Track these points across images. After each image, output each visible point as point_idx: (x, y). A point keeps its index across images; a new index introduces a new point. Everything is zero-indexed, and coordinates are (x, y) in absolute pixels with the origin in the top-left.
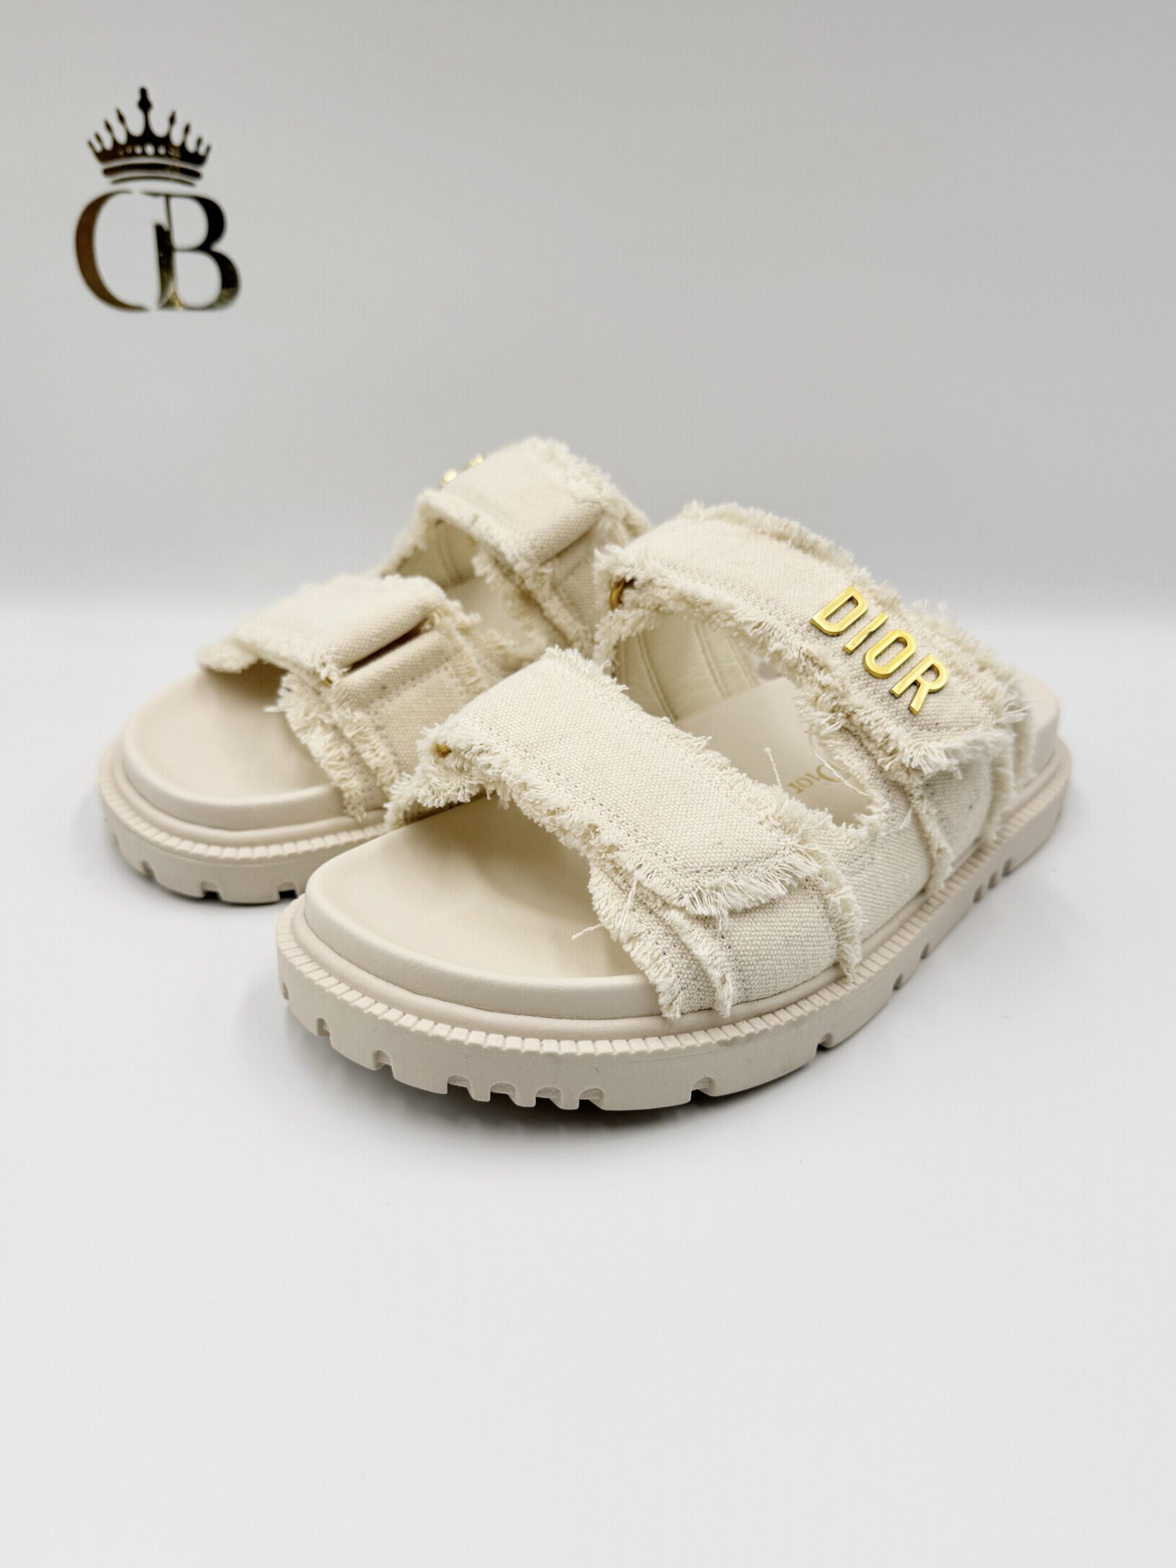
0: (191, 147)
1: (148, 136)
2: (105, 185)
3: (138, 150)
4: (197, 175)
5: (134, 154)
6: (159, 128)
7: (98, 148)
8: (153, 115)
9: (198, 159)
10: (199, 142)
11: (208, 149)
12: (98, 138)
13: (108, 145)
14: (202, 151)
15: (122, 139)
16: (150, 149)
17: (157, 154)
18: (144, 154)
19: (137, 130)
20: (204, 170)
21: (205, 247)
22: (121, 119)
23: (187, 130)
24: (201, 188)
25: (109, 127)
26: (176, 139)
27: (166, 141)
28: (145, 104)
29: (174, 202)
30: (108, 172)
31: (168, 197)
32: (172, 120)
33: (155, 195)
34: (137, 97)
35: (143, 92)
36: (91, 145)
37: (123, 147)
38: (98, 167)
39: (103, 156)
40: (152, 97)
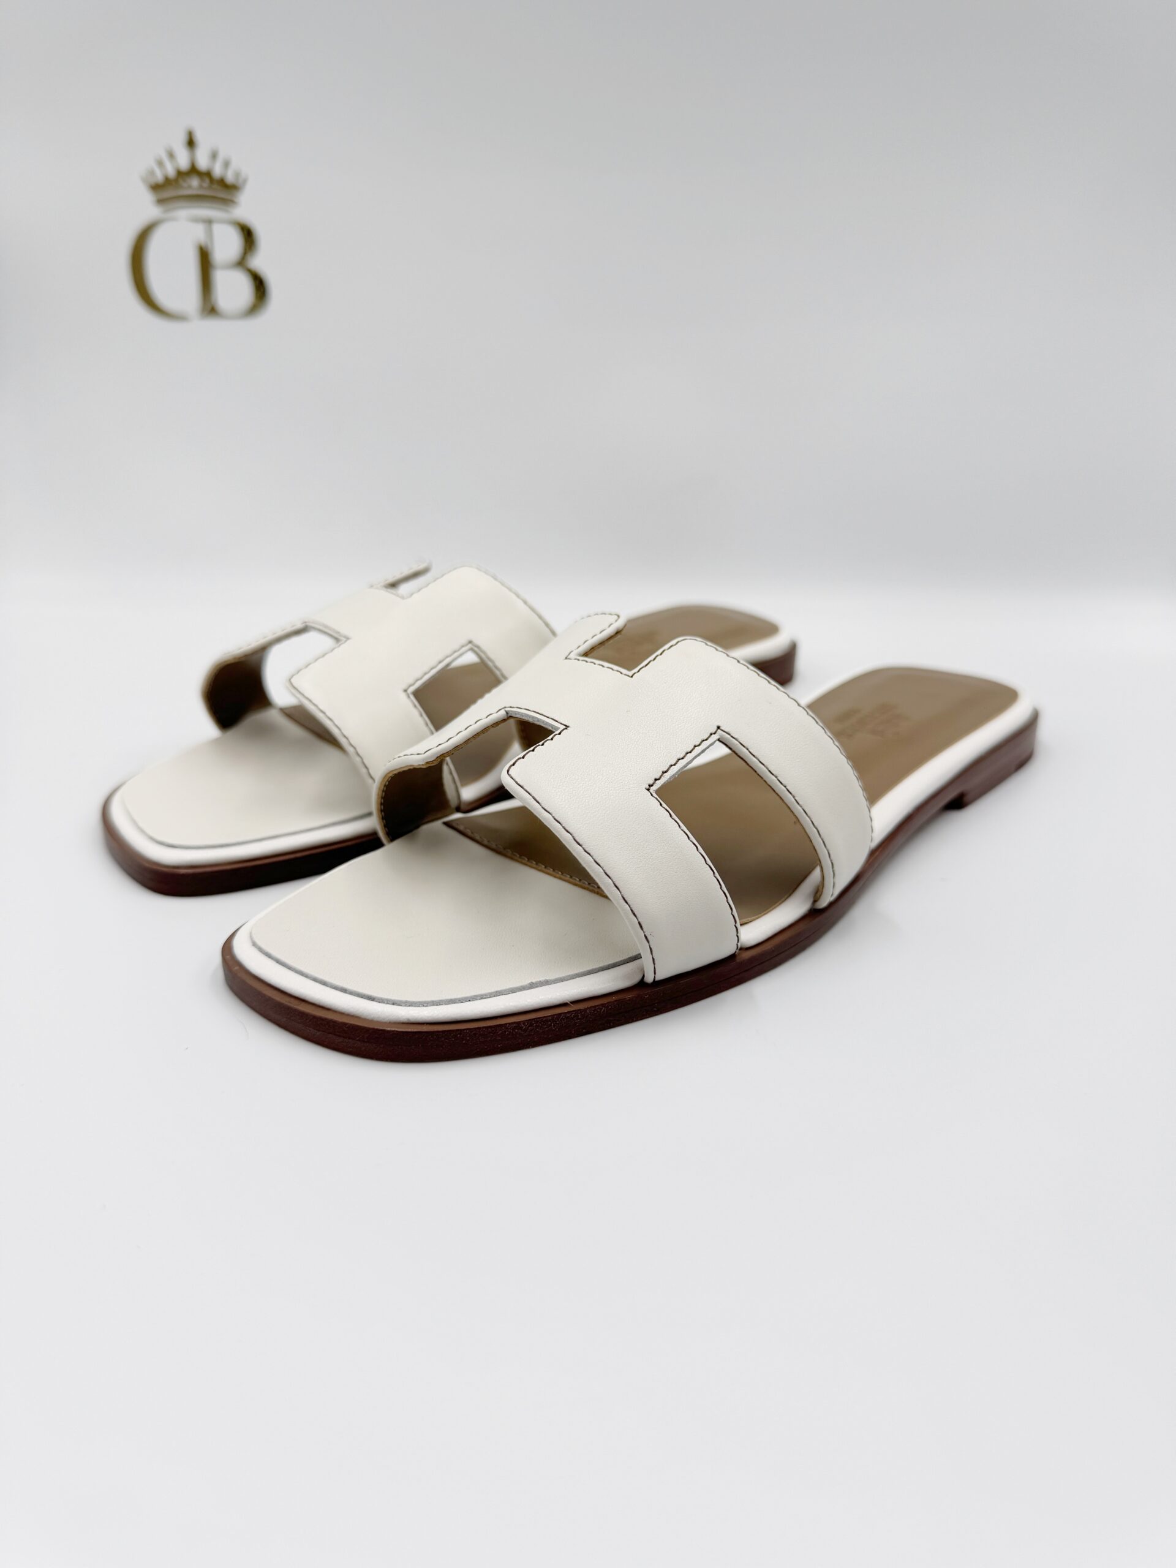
0: (230, 178)
1: (193, 170)
3: (185, 183)
4: (232, 202)
5: (181, 187)
6: (203, 163)
7: (153, 181)
8: (198, 152)
9: (234, 189)
11: (245, 181)
12: (152, 173)
13: (159, 177)
14: (239, 182)
15: (171, 173)
16: (195, 182)
17: (201, 187)
18: (190, 187)
21: (241, 263)
22: (171, 155)
23: (227, 164)
24: (237, 213)
25: (160, 163)
26: (217, 171)
27: (207, 175)
28: (191, 143)
29: (214, 226)
30: (161, 202)
32: (214, 156)
33: (199, 220)
34: (185, 137)
35: (190, 133)
36: (144, 180)
37: (173, 180)
38: (151, 198)
39: (156, 188)
40: (199, 137)
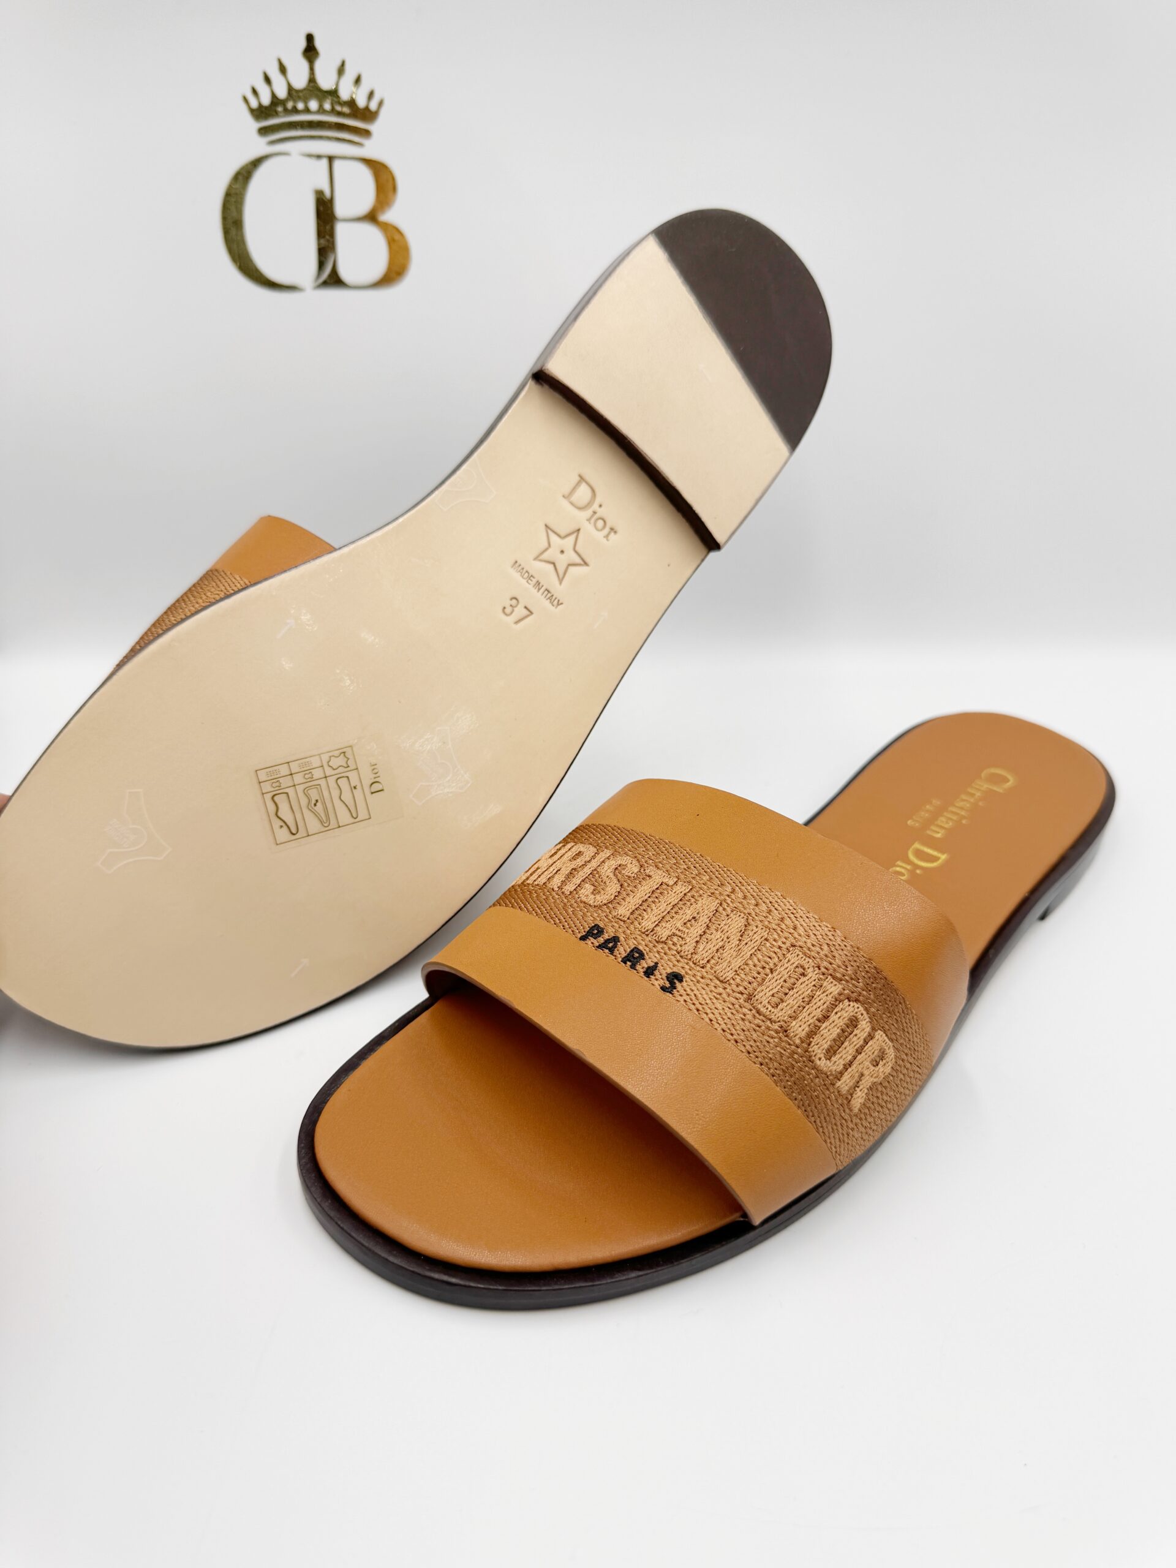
0: (361, 103)
1: (313, 89)
2: (259, 146)
3: (300, 106)
4: (367, 133)
5: (295, 111)
6: (326, 81)
7: (254, 104)
8: (319, 64)
9: (368, 115)
10: (371, 95)
11: (381, 104)
12: (255, 92)
13: (266, 100)
14: (373, 106)
15: (282, 93)
16: (313, 105)
17: (321, 110)
18: (307, 110)
19: (300, 81)
20: (374, 127)
21: (372, 217)
22: (283, 70)
23: (358, 81)
24: (371, 149)
25: (267, 80)
26: (345, 92)
27: (334, 93)
28: (310, 51)
29: (337, 164)
30: (263, 131)
31: (331, 159)
32: (341, 70)
33: (319, 157)
34: (303, 44)
35: (310, 38)
36: (245, 100)
37: (283, 103)
38: (254, 125)
39: (260, 113)
40: (318, 44)
